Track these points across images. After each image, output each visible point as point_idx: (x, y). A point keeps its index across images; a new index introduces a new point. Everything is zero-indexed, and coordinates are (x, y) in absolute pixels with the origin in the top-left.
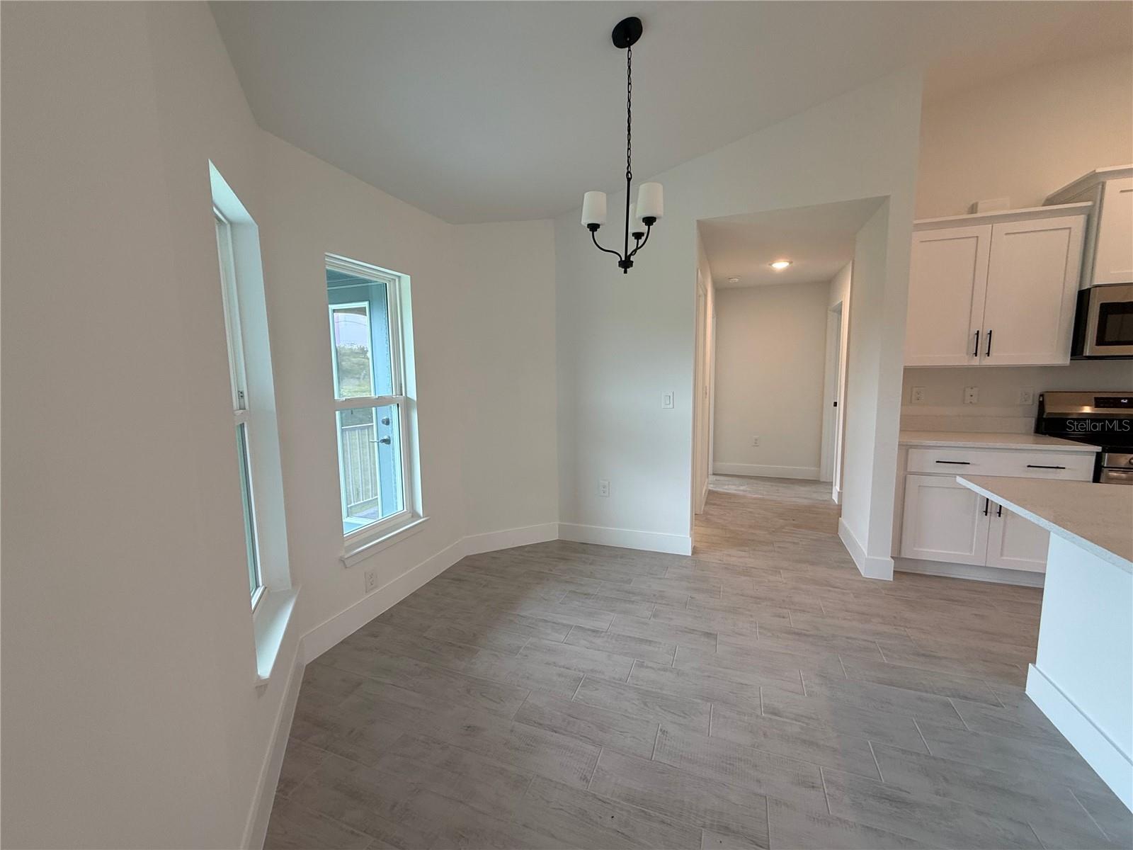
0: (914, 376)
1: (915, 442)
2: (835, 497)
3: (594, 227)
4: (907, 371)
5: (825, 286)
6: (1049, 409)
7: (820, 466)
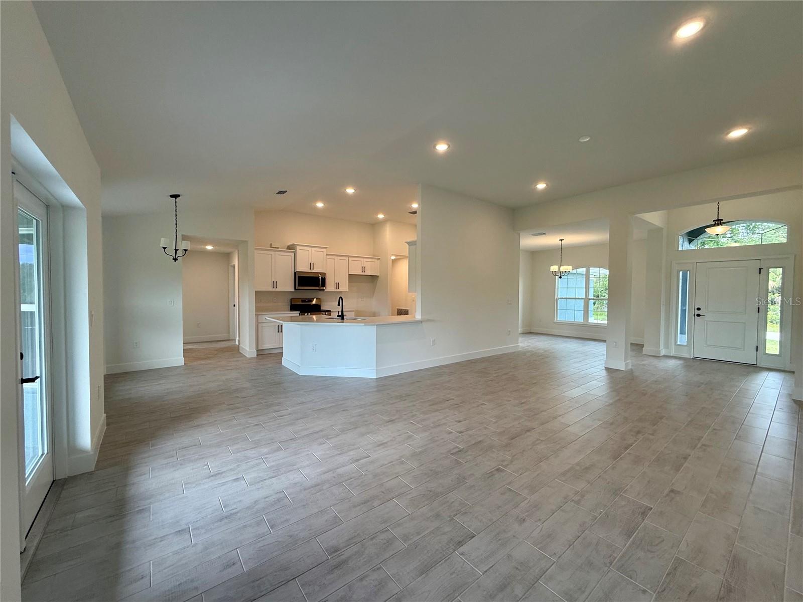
0: (257, 293)
1: (259, 313)
2: (237, 343)
3: (165, 248)
4: (256, 292)
5: (228, 256)
6: (292, 303)
7: (229, 333)
